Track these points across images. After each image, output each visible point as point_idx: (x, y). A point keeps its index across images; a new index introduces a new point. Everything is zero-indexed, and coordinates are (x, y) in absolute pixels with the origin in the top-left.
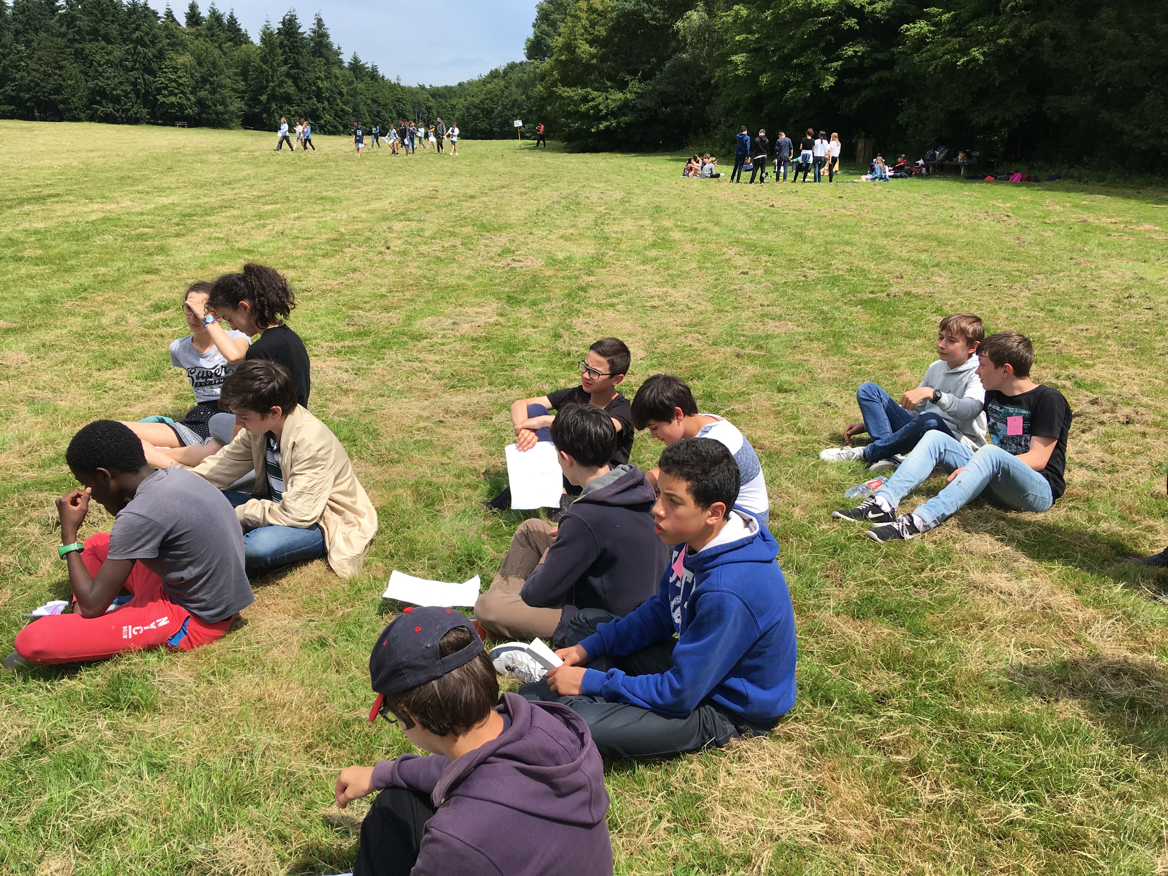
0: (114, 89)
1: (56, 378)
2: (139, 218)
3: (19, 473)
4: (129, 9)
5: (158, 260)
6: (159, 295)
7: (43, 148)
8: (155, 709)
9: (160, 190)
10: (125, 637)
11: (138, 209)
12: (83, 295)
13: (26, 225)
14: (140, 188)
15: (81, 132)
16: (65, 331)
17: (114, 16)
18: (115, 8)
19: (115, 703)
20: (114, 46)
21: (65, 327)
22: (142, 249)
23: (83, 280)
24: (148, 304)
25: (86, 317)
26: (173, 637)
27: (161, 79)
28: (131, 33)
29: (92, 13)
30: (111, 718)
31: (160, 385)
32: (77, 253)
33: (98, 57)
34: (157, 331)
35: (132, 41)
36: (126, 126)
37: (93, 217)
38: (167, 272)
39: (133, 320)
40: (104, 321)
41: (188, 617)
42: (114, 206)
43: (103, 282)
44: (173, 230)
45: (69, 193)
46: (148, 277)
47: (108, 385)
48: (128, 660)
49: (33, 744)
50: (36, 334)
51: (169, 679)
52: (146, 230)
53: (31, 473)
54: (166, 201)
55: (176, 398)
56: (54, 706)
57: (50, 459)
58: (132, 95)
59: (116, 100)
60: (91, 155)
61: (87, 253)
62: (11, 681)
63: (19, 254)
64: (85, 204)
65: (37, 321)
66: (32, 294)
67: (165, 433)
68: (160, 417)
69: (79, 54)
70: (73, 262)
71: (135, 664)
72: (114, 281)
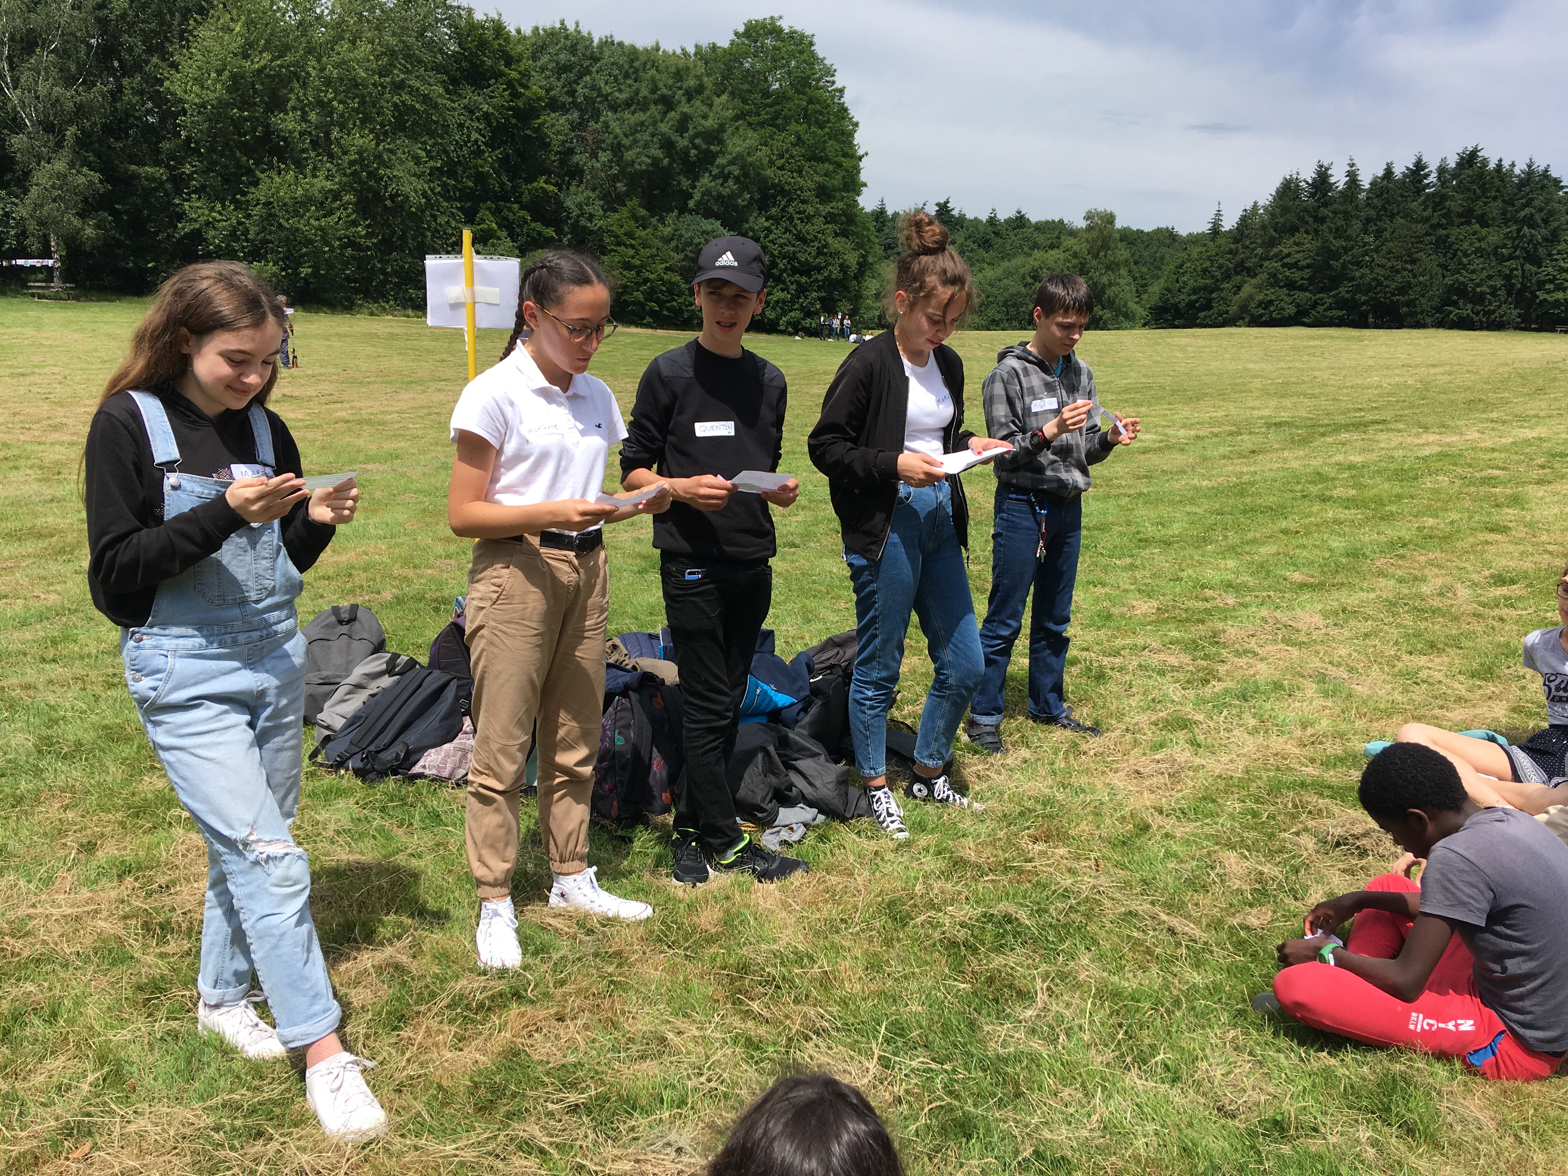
0: (1478, 285)
1: (1355, 654)
2: (1488, 456)
3: (1297, 766)
4: (1521, 180)
5: (1510, 513)
6: (1504, 562)
7: (1370, 363)
8: (1437, 1146)
9: (1523, 419)
10: (1412, 1027)
11: (1489, 444)
12: (1401, 551)
13: (1339, 458)
14: (1494, 415)
15: (1422, 342)
16: (1372, 595)
17: (1498, 191)
18: (1502, 181)
19: (1384, 1112)
20: (1490, 230)
21: (1373, 590)
22: (1488, 497)
23: (1403, 533)
24: (1487, 573)
25: (1401, 581)
26: (1476, 1052)
27: (1549, 269)
28: (1517, 211)
29: (1469, 190)
30: (1375, 1129)
31: (1491, 688)
32: (1399, 497)
33: (1466, 245)
34: (1496, 612)
35: (1516, 222)
36: (1485, 333)
37: (1426, 452)
38: (1520, 532)
39: (1464, 592)
40: (1425, 589)
41: (1503, 1032)
42: (1455, 438)
43: (1428, 538)
44: (1535, 474)
45: (1398, 419)
46: (1491, 537)
47: (1421, 675)
48: (1410, 1060)
49: (1276, 1123)
50: (1336, 595)
51: (1461, 1110)
52: (1496, 472)
53: (1310, 770)
54: (1528, 434)
55: (1514, 710)
56: (1308, 1084)
57: (1336, 757)
58: (1502, 293)
59: (1479, 299)
60: (1433, 371)
61: (1412, 497)
62: (1260, 1029)
63: (1328, 493)
64: (1418, 435)
65: (1339, 579)
66: (1337, 543)
67: (1495, 757)
68: (1491, 733)
69: (1443, 245)
70: (1393, 508)
71: (1418, 1070)
72: (1445, 538)
